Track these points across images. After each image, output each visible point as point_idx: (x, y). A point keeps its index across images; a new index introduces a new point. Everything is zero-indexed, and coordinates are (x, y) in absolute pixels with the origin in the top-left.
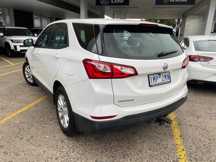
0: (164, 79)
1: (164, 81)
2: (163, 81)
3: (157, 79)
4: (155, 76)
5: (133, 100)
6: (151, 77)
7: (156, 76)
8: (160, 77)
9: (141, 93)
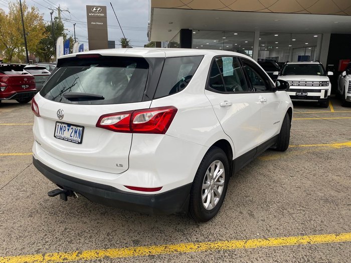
0: (72, 135)
1: (73, 138)
2: (71, 136)
3: (64, 131)
6: (58, 126)
7: (64, 127)
8: (68, 130)
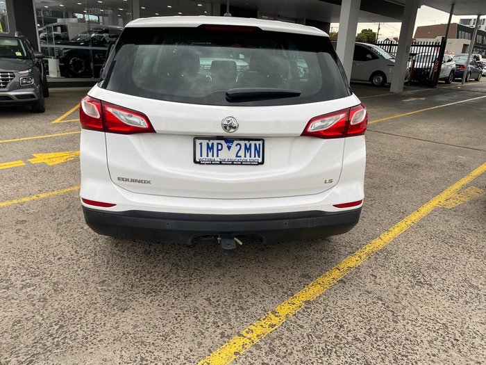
0: (241, 154)
1: (243, 158)
2: (237, 157)
3: (218, 150)
4: (216, 142)
5: (149, 182)
6: (201, 144)
7: (218, 144)
8: (229, 148)
9: (169, 171)
